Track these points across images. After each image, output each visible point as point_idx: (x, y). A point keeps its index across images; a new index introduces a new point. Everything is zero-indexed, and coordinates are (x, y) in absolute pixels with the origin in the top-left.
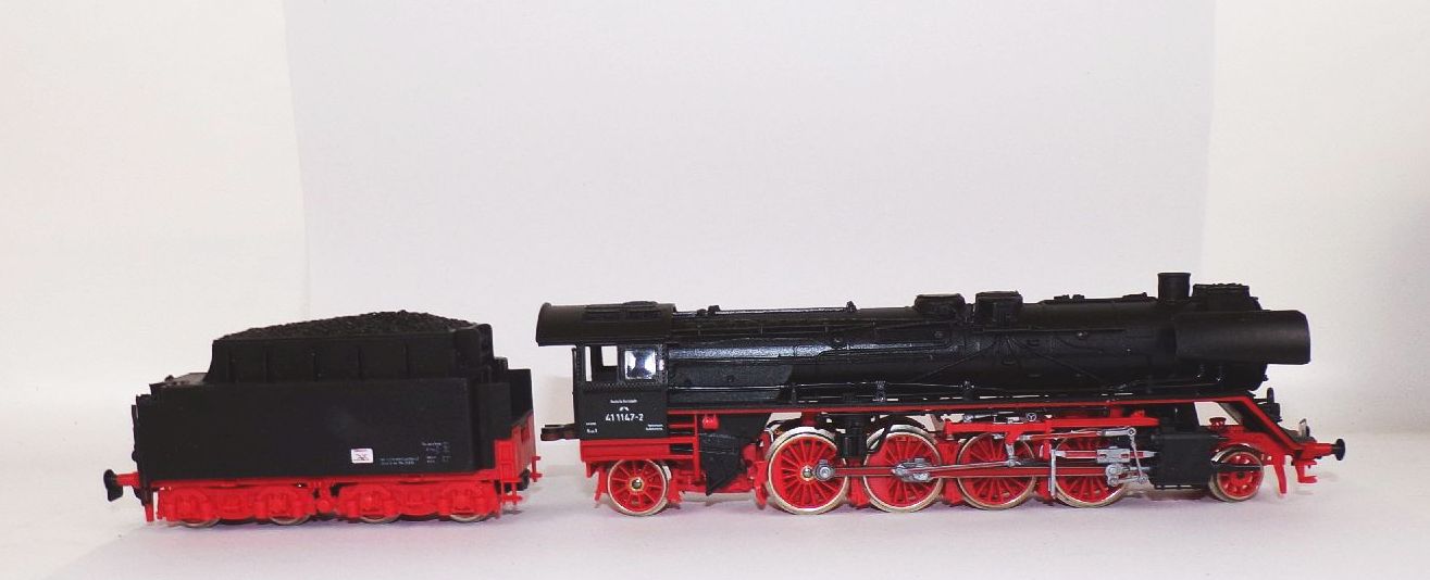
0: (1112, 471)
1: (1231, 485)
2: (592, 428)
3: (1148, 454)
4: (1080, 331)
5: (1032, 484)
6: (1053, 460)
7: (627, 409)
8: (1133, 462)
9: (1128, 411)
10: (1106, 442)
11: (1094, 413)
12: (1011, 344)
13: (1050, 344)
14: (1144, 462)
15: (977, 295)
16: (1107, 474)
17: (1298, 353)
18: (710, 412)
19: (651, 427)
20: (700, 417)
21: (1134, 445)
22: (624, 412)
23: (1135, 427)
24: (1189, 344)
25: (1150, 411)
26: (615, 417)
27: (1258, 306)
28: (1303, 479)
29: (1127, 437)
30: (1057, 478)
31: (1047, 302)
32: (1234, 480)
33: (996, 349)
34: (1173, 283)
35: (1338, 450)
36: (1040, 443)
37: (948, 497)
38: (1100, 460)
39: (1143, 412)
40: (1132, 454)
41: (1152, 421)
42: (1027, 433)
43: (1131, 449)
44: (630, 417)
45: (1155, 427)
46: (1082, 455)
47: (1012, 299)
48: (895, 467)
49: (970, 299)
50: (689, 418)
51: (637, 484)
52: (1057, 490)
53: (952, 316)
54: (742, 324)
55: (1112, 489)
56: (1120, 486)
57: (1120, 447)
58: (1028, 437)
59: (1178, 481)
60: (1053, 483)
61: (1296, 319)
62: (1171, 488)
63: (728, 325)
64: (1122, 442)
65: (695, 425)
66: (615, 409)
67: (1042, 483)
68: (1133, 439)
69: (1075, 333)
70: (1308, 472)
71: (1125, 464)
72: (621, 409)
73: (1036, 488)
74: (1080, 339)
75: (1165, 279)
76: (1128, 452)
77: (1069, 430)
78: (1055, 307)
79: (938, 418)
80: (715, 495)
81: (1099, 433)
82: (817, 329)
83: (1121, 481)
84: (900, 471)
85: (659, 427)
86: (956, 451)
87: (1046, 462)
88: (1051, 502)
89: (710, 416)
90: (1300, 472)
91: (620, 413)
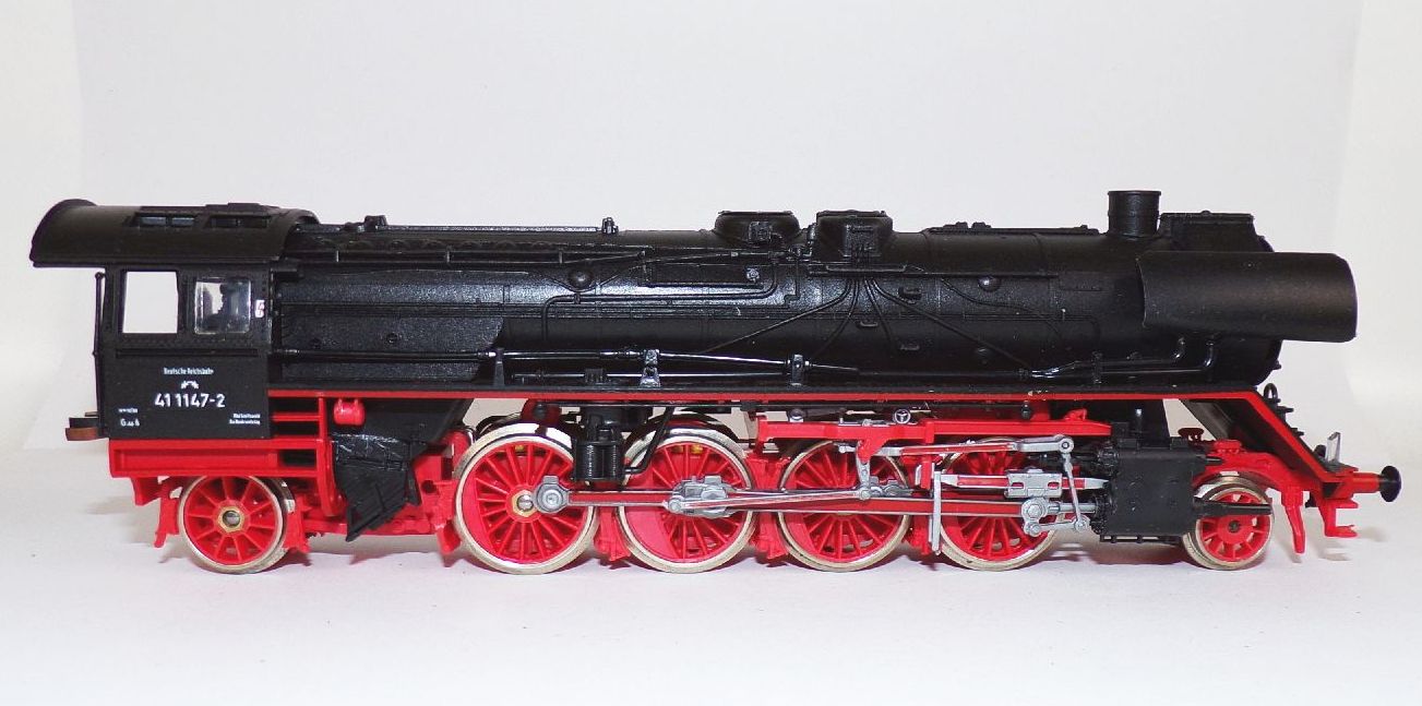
0: (1030, 511)
1: (1216, 540)
2: (129, 417)
3: (1092, 483)
4: (985, 277)
5: (901, 530)
6: (937, 490)
7: (195, 385)
8: (1066, 497)
9: (1058, 411)
10: (1024, 462)
11: (1008, 413)
12: (870, 295)
13: (939, 296)
14: (1085, 496)
15: (818, 215)
16: (1023, 514)
17: (1337, 323)
18: (349, 394)
19: (238, 419)
20: (330, 403)
21: (1068, 467)
22: (190, 390)
23: (1073, 438)
24: (1164, 302)
25: (1097, 412)
26: (173, 400)
27: (1266, 246)
28: (1332, 530)
29: (1058, 454)
30: (944, 521)
31: (931, 231)
32: (1223, 531)
33: (847, 302)
34: (1131, 207)
35: (1389, 483)
36: (918, 460)
37: (762, 548)
38: (1012, 492)
39: (1085, 412)
40: (1066, 483)
41: (1098, 429)
42: (891, 444)
43: (1065, 474)
44: (200, 399)
45: (1104, 438)
46: (985, 482)
47: (876, 224)
48: (667, 497)
49: (806, 220)
50: (310, 405)
51: (233, 517)
52: (941, 540)
53: (774, 244)
54: (417, 244)
55: (1032, 542)
56: (1044, 536)
57: (1047, 470)
58: (896, 451)
59: (1139, 529)
60: (936, 529)
61: (1332, 269)
62: (1127, 543)
63: (393, 245)
64: (1051, 463)
65: (319, 417)
66: (172, 385)
67: (918, 525)
68: (1067, 457)
69: (977, 278)
70: (1343, 517)
71: (1052, 499)
72: (184, 385)
73: (908, 536)
74: (983, 288)
75: (1119, 200)
76: (1058, 478)
77: (963, 439)
78: (945, 238)
79: (752, 416)
80: (364, 540)
81: (1013, 446)
82: (548, 257)
83: (1045, 528)
84: (677, 504)
85: (253, 419)
86: (778, 472)
87: (924, 492)
88: (931, 560)
89: (348, 401)
90: (1328, 518)
91: (182, 392)
